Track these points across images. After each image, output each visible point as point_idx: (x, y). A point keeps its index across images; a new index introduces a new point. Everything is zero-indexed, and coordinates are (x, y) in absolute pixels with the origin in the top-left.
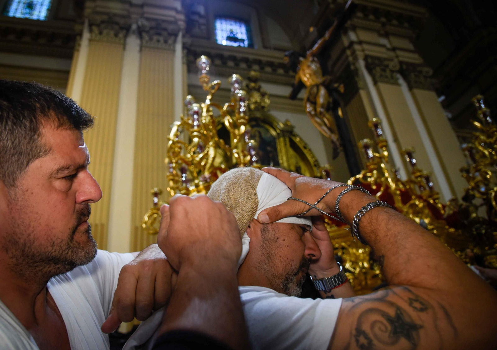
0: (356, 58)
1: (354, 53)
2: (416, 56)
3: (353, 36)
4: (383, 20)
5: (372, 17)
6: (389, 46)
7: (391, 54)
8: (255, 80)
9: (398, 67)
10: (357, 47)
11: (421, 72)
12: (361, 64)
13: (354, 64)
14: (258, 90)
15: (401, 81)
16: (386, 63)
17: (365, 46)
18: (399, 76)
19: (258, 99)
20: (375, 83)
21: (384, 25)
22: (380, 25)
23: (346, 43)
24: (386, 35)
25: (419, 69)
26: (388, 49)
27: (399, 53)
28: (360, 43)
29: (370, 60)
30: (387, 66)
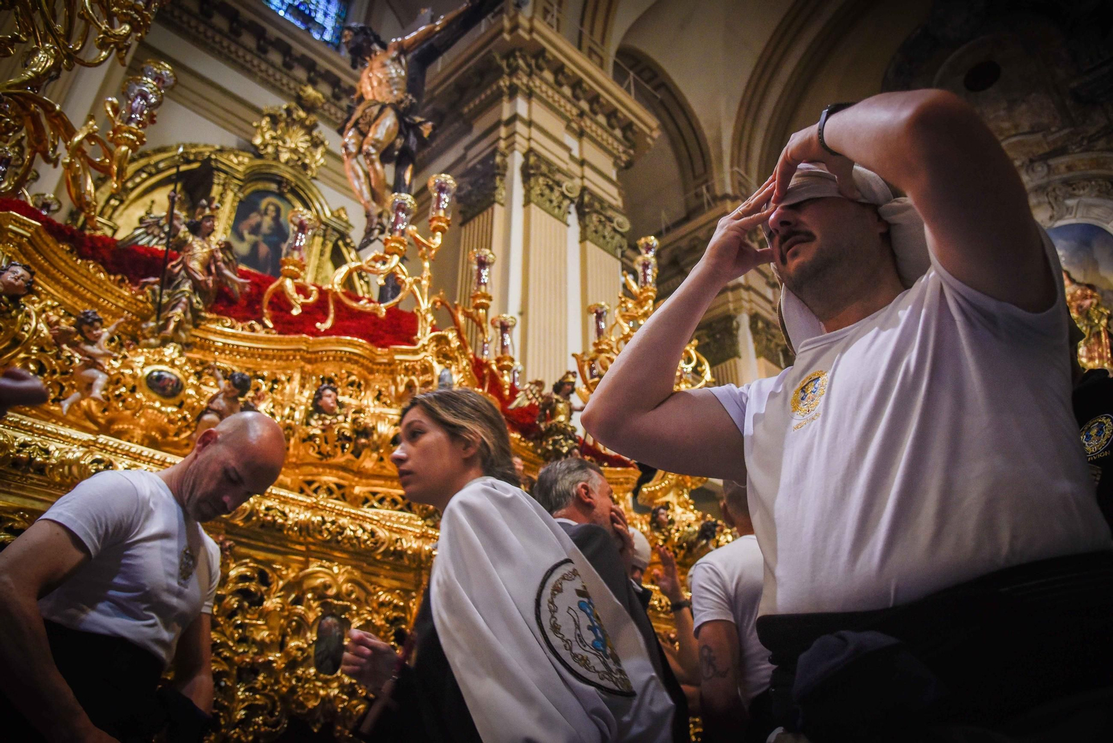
0: (511, 147)
1: (512, 134)
2: (614, 191)
3: (522, 107)
4: (584, 105)
5: (567, 90)
6: (576, 153)
7: (575, 169)
8: (310, 108)
9: (575, 194)
10: (520, 127)
11: (610, 220)
12: (517, 160)
13: (504, 155)
14: (309, 129)
15: (573, 219)
16: (558, 177)
17: (535, 133)
18: (573, 208)
19: (302, 146)
20: (527, 202)
21: (582, 114)
22: (575, 111)
23: (506, 115)
24: (580, 134)
25: (610, 213)
26: (572, 157)
27: (588, 172)
28: (530, 124)
29: (532, 159)
30: (559, 184)
